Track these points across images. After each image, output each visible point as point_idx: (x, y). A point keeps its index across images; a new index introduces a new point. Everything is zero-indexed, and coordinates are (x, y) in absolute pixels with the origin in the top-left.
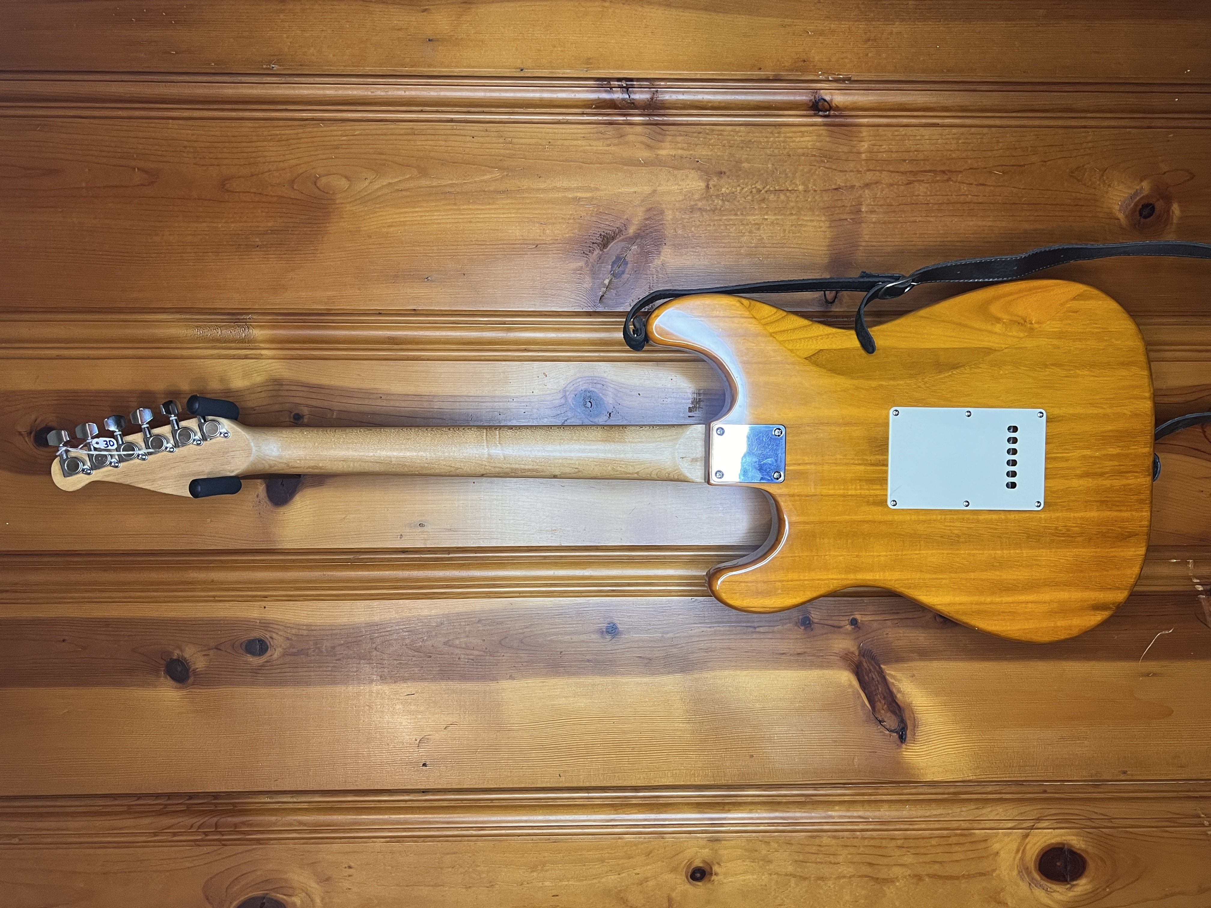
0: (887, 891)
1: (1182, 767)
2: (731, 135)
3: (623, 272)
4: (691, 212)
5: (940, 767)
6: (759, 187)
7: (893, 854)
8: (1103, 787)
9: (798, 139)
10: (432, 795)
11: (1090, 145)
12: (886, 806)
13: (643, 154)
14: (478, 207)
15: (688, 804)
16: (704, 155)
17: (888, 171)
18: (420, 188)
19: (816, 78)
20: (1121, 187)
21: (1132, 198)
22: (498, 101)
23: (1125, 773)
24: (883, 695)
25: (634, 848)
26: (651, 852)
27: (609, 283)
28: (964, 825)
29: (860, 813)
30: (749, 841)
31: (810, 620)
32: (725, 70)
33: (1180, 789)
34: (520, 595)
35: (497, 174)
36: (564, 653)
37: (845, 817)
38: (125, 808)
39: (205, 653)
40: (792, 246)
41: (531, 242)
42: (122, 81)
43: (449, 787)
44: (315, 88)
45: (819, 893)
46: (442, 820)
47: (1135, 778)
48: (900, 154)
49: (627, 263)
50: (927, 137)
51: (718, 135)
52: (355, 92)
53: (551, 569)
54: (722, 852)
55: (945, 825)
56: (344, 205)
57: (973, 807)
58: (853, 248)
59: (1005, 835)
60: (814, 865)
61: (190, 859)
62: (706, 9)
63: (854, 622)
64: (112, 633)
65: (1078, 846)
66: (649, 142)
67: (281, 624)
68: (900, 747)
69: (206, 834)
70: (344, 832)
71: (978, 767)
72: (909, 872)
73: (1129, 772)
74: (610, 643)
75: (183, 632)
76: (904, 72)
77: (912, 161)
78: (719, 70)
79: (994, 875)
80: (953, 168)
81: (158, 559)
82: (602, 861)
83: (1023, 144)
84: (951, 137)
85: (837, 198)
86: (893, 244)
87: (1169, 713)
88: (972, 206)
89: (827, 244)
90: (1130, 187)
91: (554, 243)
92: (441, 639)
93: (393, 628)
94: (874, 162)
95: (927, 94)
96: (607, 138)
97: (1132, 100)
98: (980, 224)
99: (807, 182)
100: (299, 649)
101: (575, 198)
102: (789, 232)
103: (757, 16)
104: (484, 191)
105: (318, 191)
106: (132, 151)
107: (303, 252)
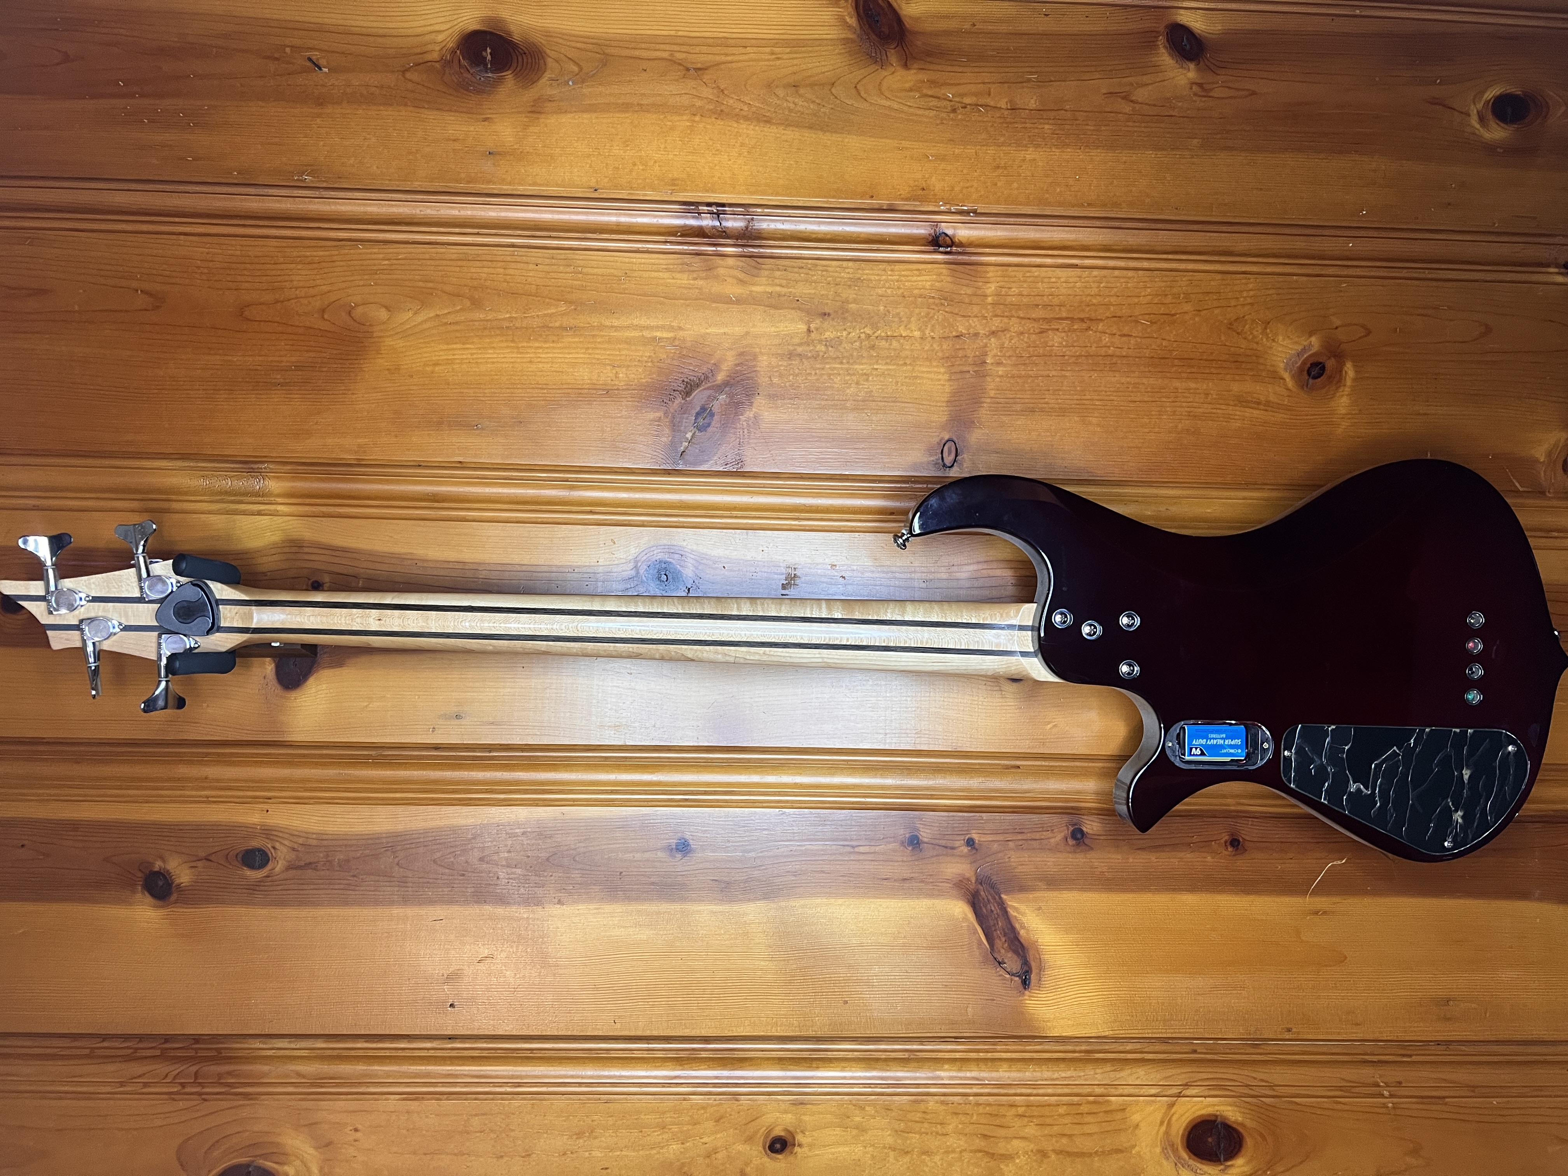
0: (1006, 1170)
1: (1357, 1024)
2: (837, 271)
3: (709, 425)
4: (789, 358)
5: (1068, 1020)
6: (868, 332)
7: (1012, 1125)
8: (1261, 1047)
9: (915, 278)
10: (460, 1042)
11: (1251, 293)
12: (1005, 1066)
13: (735, 290)
14: (540, 345)
15: (768, 1059)
16: (805, 294)
17: (1018, 317)
18: (472, 321)
19: (936, 209)
20: (1287, 342)
21: (1298, 355)
22: (568, 225)
23: (1289, 1030)
24: (1004, 930)
25: (702, 1112)
26: (721, 1118)
27: (692, 437)
28: (1098, 1090)
29: (974, 1074)
30: (840, 1105)
31: (918, 838)
32: (833, 197)
33: (1355, 1051)
34: (577, 803)
35: (563, 307)
36: (624, 873)
37: (956, 1078)
38: (87, 1051)
39: (192, 864)
40: (906, 400)
41: (601, 387)
42: (129, 190)
43: (481, 1032)
44: (355, 204)
45: (924, 1171)
46: (471, 1073)
47: (1301, 1037)
48: (1032, 298)
49: (712, 415)
50: (1062, 280)
51: (822, 271)
52: (401, 210)
53: (613, 772)
54: (806, 1118)
55: (1076, 1090)
56: (382, 339)
57: (1109, 1069)
58: (976, 406)
59: (1147, 1103)
60: (917, 1136)
61: (162, 1116)
62: (811, 128)
63: (970, 843)
64: (79, 838)
65: (1233, 1119)
66: (741, 275)
67: (287, 831)
68: (1023, 994)
70: (352, 1087)
71: (1115, 1021)
72: (1032, 1146)
73: (1294, 1030)
74: (679, 863)
75: (167, 838)
76: (1038, 205)
77: (1045, 306)
78: (825, 197)
79: (1133, 1152)
80: (1093, 315)
81: (142, 750)
82: (663, 1127)
83: (1175, 290)
84: (1091, 280)
85: (958, 347)
86: (1023, 401)
87: (1342, 959)
88: (1114, 360)
89: (946, 399)
90: (1296, 343)
91: (628, 389)
92: (477, 854)
93: (422, 840)
94: (1002, 307)
95: (1064, 231)
96: (693, 271)
97: (1300, 244)
98: (1123, 380)
99: (924, 327)
100: (308, 861)
101: (654, 338)
102: (902, 385)
103: (870, 136)
104: (547, 327)
105: (352, 323)
106: (136, 270)
107: (332, 392)
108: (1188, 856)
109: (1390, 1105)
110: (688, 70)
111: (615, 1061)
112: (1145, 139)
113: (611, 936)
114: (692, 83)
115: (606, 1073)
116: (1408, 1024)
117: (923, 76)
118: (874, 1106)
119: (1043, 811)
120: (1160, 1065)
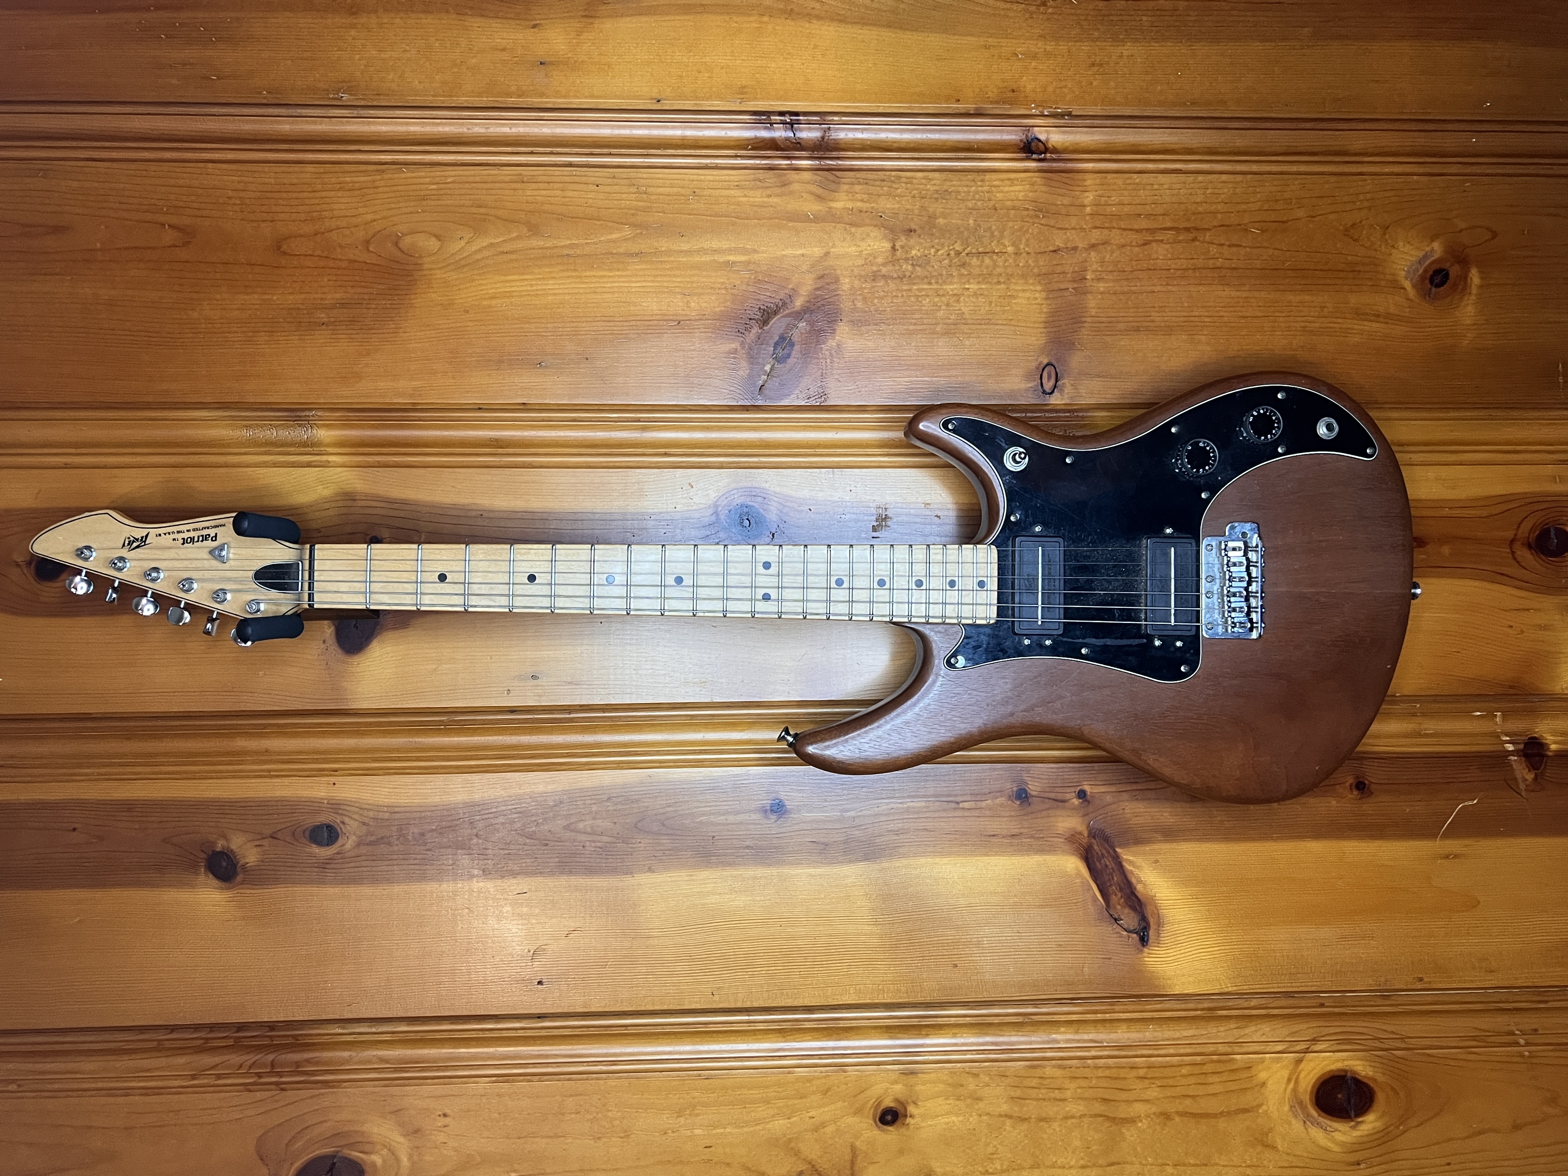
0: (1127, 1134)
1: (1491, 971)
2: (922, 184)
3: (789, 356)
4: (873, 280)
5: (1190, 976)
6: (957, 249)
7: (1134, 1087)
8: (1392, 998)
9: (1006, 189)
10: (550, 1021)
11: (1369, 196)
12: (1124, 1026)
13: (812, 207)
14: (604, 274)
15: (875, 1027)
16: (889, 209)
17: (1120, 229)
18: (530, 249)
19: (1028, 112)
20: (1407, 248)
21: (1420, 262)
22: (629, 140)
23: (1421, 979)
24: (1119, 885)
25: (808, 1085)
26: (828, 1090)
27: (771, 369)
28: (1222, 1049)
29: (1092, 1036)
30: (953, 1073)
31: (1027, 792)
32: (917, 102)
33: (1489, 1000)
34: (662, 765)
35: (627, 232)
36: (717, 838)
37: (1072, 1041)
38: (155, 1044)
39: (258, 843)
40: (1000, 322)
41: (672, 318)
42: (149, 114)
43: (571, 1010)
44: (397, 124)
45: (1042, 1138)
46: (562, 1052)
47: (1434, 986)
48: (1134, 208)
49: (792, 344)
50: (1166, 186)
51: (906, 183)
52: (447, 129)
53: (700, 731)
54: (919, 1088)
55: (1199, 1049)
56: (432, 272)
58: (1077, 326)
59: (1274, 1060)
60: (1035, 1103)
61: (239, 1108)
62: (890, 27)
63: (1082, 794)
64: (136, 819)
65: (1363, 1073)
66: (819, 191)
67: (355, 804)
68: (1142, 951)
70: (437, 1070)
71: (1238, 976)
72: (1154, 1109)
73: (1426, 980)
74: (774, 825)
75: (230, 816)
76: (1137, 106)
77: (1148, 216)
78: (908, 102)
79: (1260, 1111)
80: (1200, 225)
81: (197, 723)
82: (767, 1102)
83: (1286, 195)
84: (1196, 185)
85: (1055, 262)
86: (1126, 319)
87: (1474, 904)
88: (1224, 271)
89: (1044, 320)
90: (1418, 249)
91: (702, 320)
92: (561, 822)
93: (499, 809)
94: (1101, 217)
95: (1165, 133)
96: (767, 188)
97: (1420, 141)
98: (1233, 294)
99: (1018, 242)
100: (379, 837)
101: (727, 263)
102: (996, 305)
103: (954, 34)
104: (612, 253)
105: (400, 254)
106: (161, 203)
107: (381, 331)
108: (1312, 801)
109: (1527, 1053)
111: (715, 1035)
112: (1252, 29)
113: (706, 904)
115: (705, 1048)
116: (1544, 970)
118: (989, 1073)
120: (1286, 1020)
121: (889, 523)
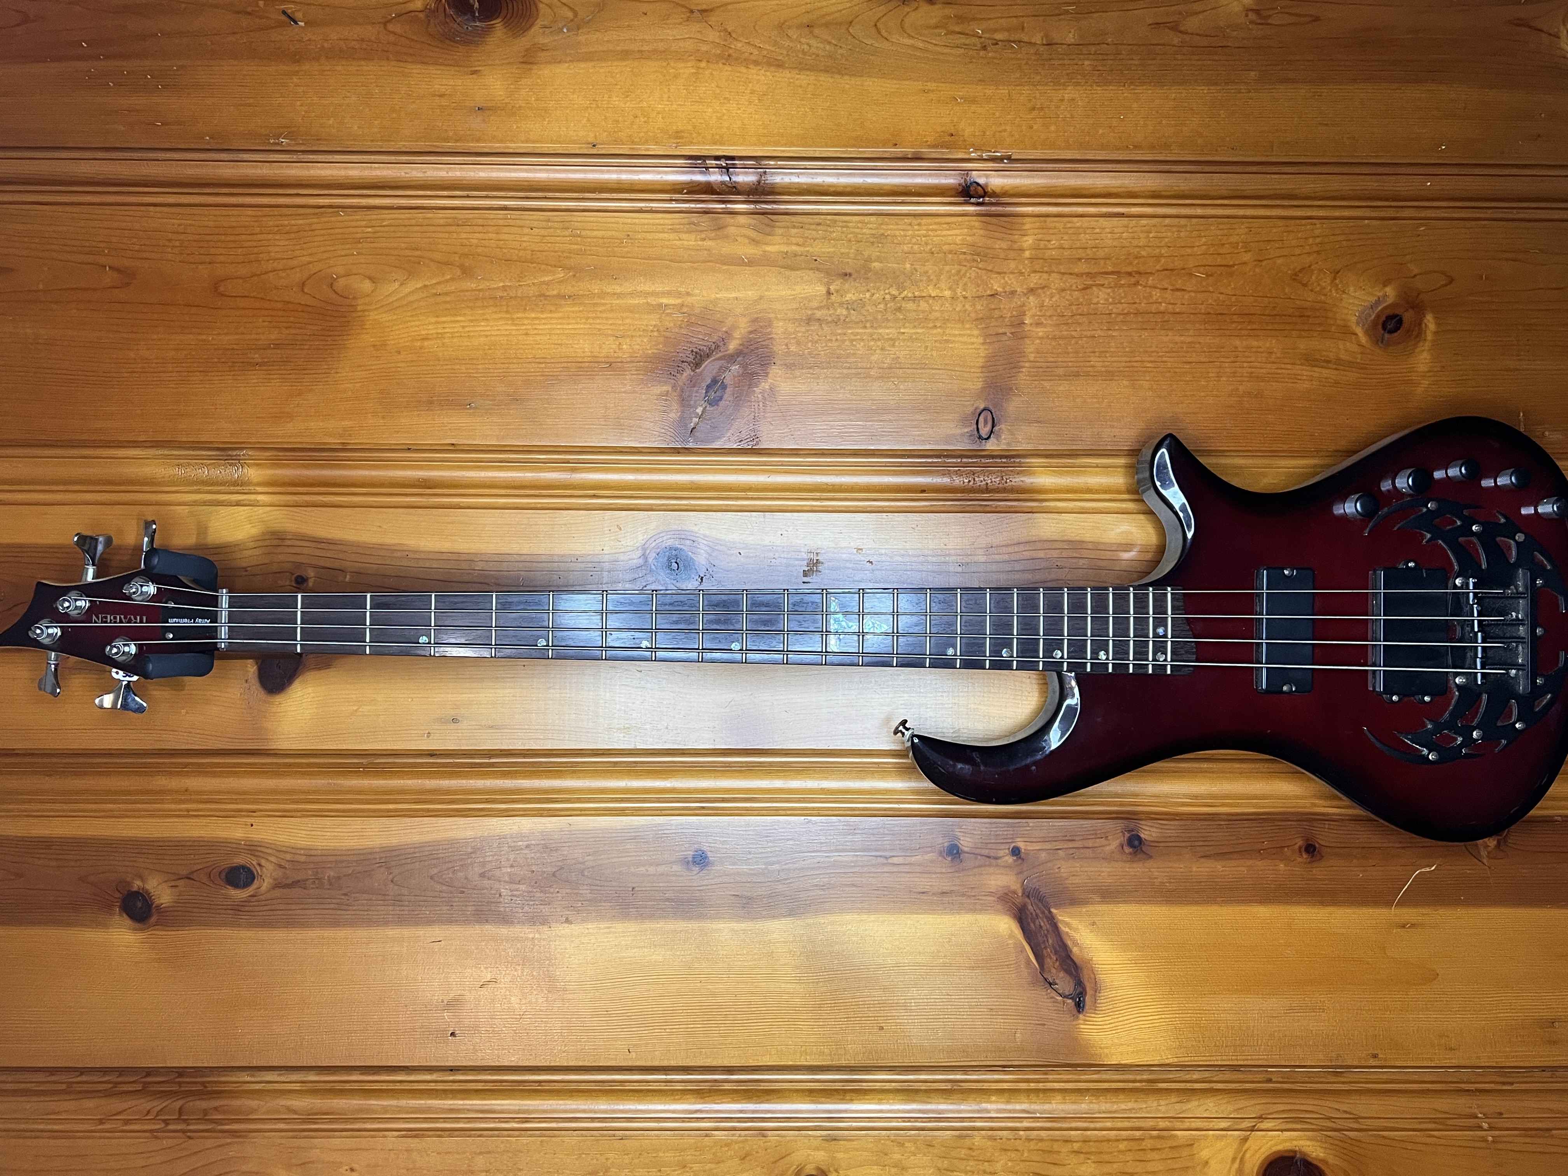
1: (1451, 1049)
2: (858, 228)
3: (721, 398)
4: (808, 323)
5: (1128, 1046)
6: (894, 293)
7: (1067, 1162)
8: (1345, 1075)
9: (945, 233)
10: (462, 1074)
11: (1318, 240)
12: (1059, 1097)
13: (747, 250)
14: (537, 316)
15: (797, 1091)
16: (824, 253)
17: (1059, 273)
18: (462, 291)
19: (967, 156)
20: (1359, 293)
21: (1372, 307)
22: (565, 184)
23: (1375, 1056)
24: (1054, 947)
25: (726, 1149)
26: (747, 1155)
27: (703, 412)
28: (1162, 1124)
29: (1025, 1106)
30: (878, 1141)
31: (958, 848)
32: (852, 147)
33: (1450, 1080)
34: (583, 813)
35: (560, 274)
36: (637, 889)
37: (1004, 1111)
38: (64, 1086)
39: (173, 884)
40: (937, 366)
41: (603, 360)
42: (94, 159)
43: (484, 1063)
44: (336, 168)
46: (475, 1107)
47: (1388, 1063)
48: (1074, 252)
49: (724, 387)
50: (1108, 230)
51: (842, 227)
52: (385, 173)
53: (622, 779)
54: (839, 1155)
55: (1138, 1124)
56: (367, 313)
57: (1173, 1100)
58: (1014, 370)
59: (1218, 1138)
61: (145, 1155)
62: (826, 70)
63: (1016, 852)
64: (55, 856)
65: (1313, 1155)
66: (754, 234)
67: (273, 846)
68: (1078, 1017)
69: (166, 1122)
70: (347, 1123)
71: (1180, 1047)
73: (1381, 1056)
74: (696, 877)
75: (146, 856)
76: (1079, 149)
77: (1089, 260)
78: (844, 146)
80: (1142, 269)
81: (118, 761)
82: (683, 1165)
83: (1233, 239)
84: (1139, 229)
85: (993, 307)
86: (1065, 364)
87: (1432, 977)
88: (1167, 317)
89: (981, 364)
90: (1369, 293)
91: (633, 362)
92: (478, 870)
93: (417, 855)
94: (1041, 261)
95: (1108, 177)
96: (701, 231)
97: (1371, 184)
98: (1178, 339)
99: (954, 287)
100: (295, 879)
101: (660, 305)
102: (932, 350)
103: (892, 79)
104: (544, 295)
105: (334, 296)
106: (104, 245)
107: (313, 372)
108: (1259, 863)
109: (1490, 1138)
110: (692, 12)
111: (630, 1094)
112: (1196, 73)
113: (624, 957)
114: (696, 27)
115: (621, 1107)
116: (1508, 1049)
117: (950, 11)
118: (915, 1142)
119: (1096, 816)
120: (1230, 1095)
121: (820, 568)
